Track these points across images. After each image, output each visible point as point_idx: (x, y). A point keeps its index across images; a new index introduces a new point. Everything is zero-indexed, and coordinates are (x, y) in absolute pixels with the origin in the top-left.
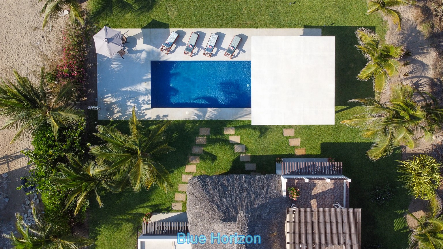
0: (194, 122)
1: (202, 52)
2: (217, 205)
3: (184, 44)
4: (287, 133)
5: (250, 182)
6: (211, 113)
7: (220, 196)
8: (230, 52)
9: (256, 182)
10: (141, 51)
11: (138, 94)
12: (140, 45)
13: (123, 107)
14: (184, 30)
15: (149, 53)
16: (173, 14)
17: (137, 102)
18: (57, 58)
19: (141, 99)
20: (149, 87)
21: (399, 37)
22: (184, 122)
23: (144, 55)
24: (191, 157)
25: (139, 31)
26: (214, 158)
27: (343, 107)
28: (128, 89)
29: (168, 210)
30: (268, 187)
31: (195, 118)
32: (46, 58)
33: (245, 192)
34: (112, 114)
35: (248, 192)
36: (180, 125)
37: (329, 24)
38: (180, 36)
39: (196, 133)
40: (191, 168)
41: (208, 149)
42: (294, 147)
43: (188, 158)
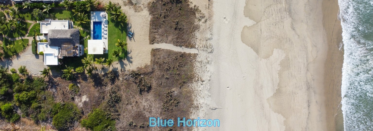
0: (90, 30)
1: (103, 31)
2: (74, 34)
3: (105, 28)
5: (78, 39)
6: (92, 33)
8: (103, 36)
9: (78, 41)
10: (103, 20)
11: (96, 19)
12: (105, 20)
13: (93, 16)
14: (107, 28)
15: (103, 21)
16: (110, 26)
17: (94, 19)
18: (102, 4)
19: (95, 20)
20: (97, 21)
22: (90, 28)
23: (102, 20)
24: (84, 29)
25: (107, 19)
26: (84, 33)
27: (93, 56)
28: (96, 17)
29: (74, 25)
30: (77, 43)
31: (91, 29)
32: (102, 2)
34: (92, 14)
35: (76, 39)
36: (90, 27)
37: (109, 54)
38: (106, 27)
39: (88, 30)
40: (82, 29)
41: (85, 32)
42: (86, 48)
43: (83, 28)
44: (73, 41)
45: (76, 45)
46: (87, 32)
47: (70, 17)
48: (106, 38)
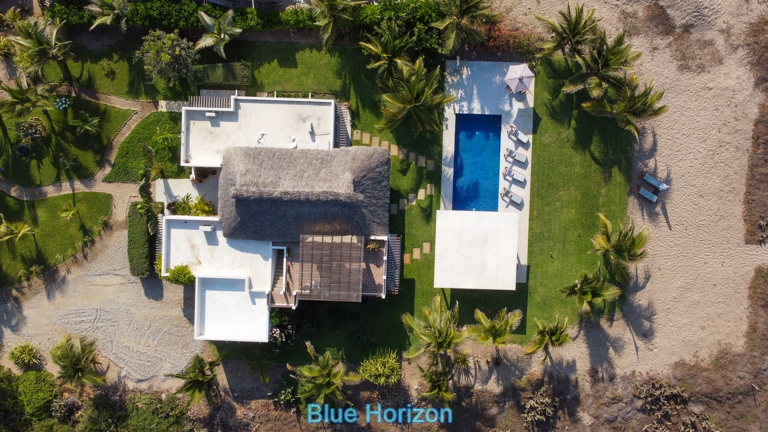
0: (440, 154)
1: (509, 165)
2: (366, 175)
3: (517, 148)
4: (426, 247)
5: (383, 206)
6: (448, 172)
7: (373, 178)
8: (507, 193)
9: (384, 212)
10: (511, 105)
11: (470, 101)
12: (517, 105)
13: (457, 86)
14: (530, 149)
15: (509, 114)
16: (546, 139)
17: (462, 99)
18: (508, 22)
19: (465, 104)
20: (475, 112)
21: (515, 358)
22: (441, 146)
23: (507, 108)
24: (405, 151)
25: (531, 104)
26: (404, 172)
27: (449, 301)
28: (475, 92)
29: (354, 126)
30: (378, 223)
31: (444, 154)
32: (509, 10)
33: (375, 201)
34: (451, 74)
35: (375, 205)
36: (437, 140)
37: (530, 290)
38: (525, 145)
39: (429, 156)
40: (395, 150)
41: (413, 166)
42: (412, 252)
43: (404, 148)
44: (363, 216)
45: (372, 238)
46: (420, 170)
47: (337, 84)
48: (519, 206)
